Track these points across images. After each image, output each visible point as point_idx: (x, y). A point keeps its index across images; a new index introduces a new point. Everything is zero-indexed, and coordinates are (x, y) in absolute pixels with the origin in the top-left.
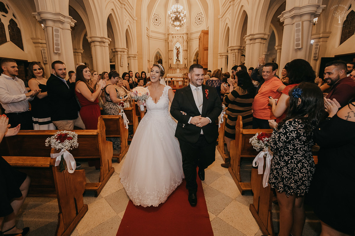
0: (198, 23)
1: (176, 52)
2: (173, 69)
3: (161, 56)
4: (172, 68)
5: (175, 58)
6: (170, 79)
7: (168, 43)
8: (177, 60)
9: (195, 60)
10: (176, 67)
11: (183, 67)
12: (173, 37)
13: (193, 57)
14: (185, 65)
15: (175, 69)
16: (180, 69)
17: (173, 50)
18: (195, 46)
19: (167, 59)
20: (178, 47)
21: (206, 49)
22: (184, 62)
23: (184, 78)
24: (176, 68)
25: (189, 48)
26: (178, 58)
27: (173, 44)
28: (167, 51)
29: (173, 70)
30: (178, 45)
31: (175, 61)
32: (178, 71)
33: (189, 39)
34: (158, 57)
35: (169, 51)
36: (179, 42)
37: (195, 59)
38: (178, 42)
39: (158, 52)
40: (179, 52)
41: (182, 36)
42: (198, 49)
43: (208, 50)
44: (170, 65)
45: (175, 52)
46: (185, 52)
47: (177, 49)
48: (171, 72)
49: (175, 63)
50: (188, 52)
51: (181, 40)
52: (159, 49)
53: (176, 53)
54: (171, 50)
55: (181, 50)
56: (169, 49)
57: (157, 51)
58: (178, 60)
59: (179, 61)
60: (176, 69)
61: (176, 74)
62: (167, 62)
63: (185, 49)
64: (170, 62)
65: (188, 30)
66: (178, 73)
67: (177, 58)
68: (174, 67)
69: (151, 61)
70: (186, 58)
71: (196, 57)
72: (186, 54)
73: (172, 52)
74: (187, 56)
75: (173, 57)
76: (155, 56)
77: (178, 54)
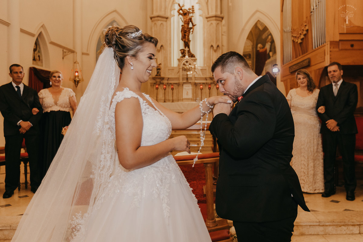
1: (181, 23)
2: (169, 84)
4: (165, 82)
5: (177, 44)
8: (183, 53)
9: (249, 55)
10: (178, 79)
11: (206, 79)
15: (175, 87)
16: (196, 84)
17: (167, 15)
24: (181, 81)
26: (187, 44)
29: (169, 89)
30: (187, 1)
31: (175, 54)
32: (187, 91)
35: (155, 20)
40: (191, 25)
45: (177, 22)
46: (214, 22)
47: (185, 15)
48: (160, 96)
49: (175, 63)
52: (115, 11)
53: (181, 28)
54: (162, 14)
55: (198, 19)
56: (155, 14)
57: (108, 20)
58: (186, 51)
59: (192, 56)
60: (178, 84)
61: (180, 103)
63: (212, 14)
66: (188, 99)
67: (182, 46)
68: (173, 78)
69: (83, 54)
70: (218, 46)
71: (253, 46)
72: (217, 30)
73: (164, 23)
74: (220, 38)
75: (170, 40)
76: (100, 38)
77: (186, 32)
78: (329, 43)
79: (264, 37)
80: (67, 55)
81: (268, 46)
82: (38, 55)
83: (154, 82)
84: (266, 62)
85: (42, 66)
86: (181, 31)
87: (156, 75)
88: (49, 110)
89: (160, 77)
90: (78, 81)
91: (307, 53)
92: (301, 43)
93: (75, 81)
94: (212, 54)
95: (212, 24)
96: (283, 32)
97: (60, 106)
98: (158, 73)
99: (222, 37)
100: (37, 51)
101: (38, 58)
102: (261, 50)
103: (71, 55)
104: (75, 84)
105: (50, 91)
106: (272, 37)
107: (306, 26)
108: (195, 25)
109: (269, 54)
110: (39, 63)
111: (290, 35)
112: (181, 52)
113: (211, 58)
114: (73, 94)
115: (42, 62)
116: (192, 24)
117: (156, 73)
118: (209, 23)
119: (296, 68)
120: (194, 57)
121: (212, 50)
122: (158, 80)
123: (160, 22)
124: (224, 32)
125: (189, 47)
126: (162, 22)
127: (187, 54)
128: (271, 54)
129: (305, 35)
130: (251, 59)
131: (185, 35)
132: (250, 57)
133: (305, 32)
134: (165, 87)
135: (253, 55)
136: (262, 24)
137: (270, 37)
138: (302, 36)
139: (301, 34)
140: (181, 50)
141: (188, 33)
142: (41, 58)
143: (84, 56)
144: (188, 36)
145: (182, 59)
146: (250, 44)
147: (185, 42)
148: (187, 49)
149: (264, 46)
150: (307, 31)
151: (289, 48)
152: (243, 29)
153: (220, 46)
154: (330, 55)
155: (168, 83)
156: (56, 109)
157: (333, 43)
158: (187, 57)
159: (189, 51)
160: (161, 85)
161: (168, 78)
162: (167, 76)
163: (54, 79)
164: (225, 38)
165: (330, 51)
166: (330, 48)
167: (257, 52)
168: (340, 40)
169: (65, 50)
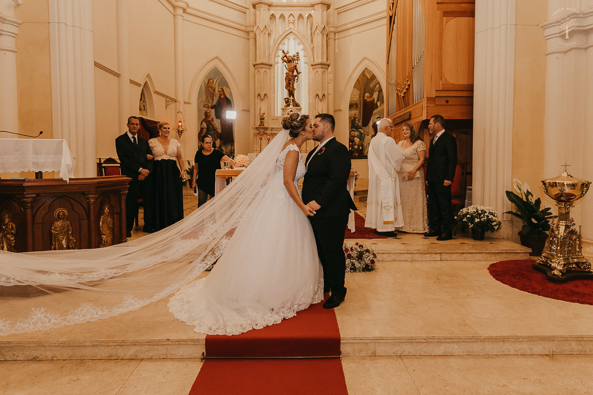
1: (286, 71)
2: (273, 134)
3: (228, 86)
4: (269, 132)
5: (281, 93)
7: (255, 36)
8: (287, 102)
9: (356, 105)
12: (273, 15)
13: (349, 92)
17: (271, 62)
19: (251, 96)
20: (291, 54)
26: (291, 93)
27: (272, 42)
28: (251, 67)
30: (292, 47)
31: (280, 104)
34: (214, 90)
35: (258, 67)
36: (297, 37)
37: (357, 98)
38: (291, 37)
39: (216, 72)
40: (295, 73)
41: (305, 14)
44: (262, 119)
45: (281, 70)
46: (320, 70)
47: (289, 61)
49: (278, 112)
50: (332, 72)
51: (303, 27)
52: (217, 58)
53: (285, 75)
54: (265, 61)
55: (303, 66)
56: (258, 61)
57: (210, 67)
58: (291, 100)
59: (297, 105)
62: (251, 107)
63: (318, 61)
67: (286, 95)
68: (277, 128)
69: (185, 103)
70: (324, 95)
71: (360, 94)
72: (323, 79)
73: (268, 70)
74: (326, 86)
75: (274, 88)
76: (201, 86)
77: (291, 80)
78: (426, 99)
79: (371, 85)
80: (170, 104)
81: (375, 96)
82: (143, 105)
83: (258, 132)
84: (374, 112)
85: (147, 116)
86: (286, 79)
87: (260, 125)
88: (160, 159)
89: (263, 127)
90: (182, 131)
91: (408, 107)
92: (403, 97)
93: (179, 131)
94: (317, 104)
95: (317, 71)
96: (388, 83)
97: (169, 155)
98: (261, 123)
99: (328, 86)
100: (142, 100)
101: (143, 108)
102: (368, 100)
103: (173, 105)
104: (179, 134)
105: (159, 141)
106: (380, 86)
107: (408, 81)
108: (300, 73)
109: (377, 103)
110: (144, 113)
111: (394, 88)
112: (285, 101)
113: (317, 108)
114: (179, 145)
115: (147, 112)
116: (297, 71)
117: (259, 123)
118: (315, 71)
119: (399, 120)
120: (299, 106)
121: (317, 99)
122: (262, 130)
123: (263, 70)
124: (330, 80)
125: (293, 97)
126: (265, 70)
127: (291, 103)
128: (379, 103)
129: (407, 89)
130: (358, 109)
131: (289, 83)
132: (357, 107)
133: (407, 87)
134: (269, 137)
135: (360, 104)
136: (370, 72)
137: (378, 85)
138: (405, 91)
139: (403, 88)
140: (285, 99)
141: (292, 81)
142: (145, 108)
143: (186, 105)
144: (293, 85)
145: (286, 108)
146: (357, 92)
147: (289, 90)
148: (291, 98)
149: (372, 95)
150: (409, 85)
151: (393, 100)
152: (350, 77)
153: (326, 94)
154: (427, 110)
155: (271, 134)
156: (166, 157)
157: (429, 99)
158: (291, 106)
159: (294, 100)
160: (265, 135)
161: (272, 128)
162: (271, 126)
163: (164, 130)
164: (331, 86)
165: (427, 107)
166: (427, 103)
167: (365, 101)
168: (436, 96)
169: (167, 100)
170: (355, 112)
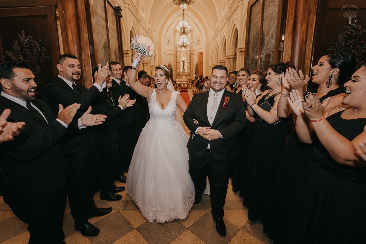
0: (198, 43)
1: (183, 63)
3: (171, 66)
4: (180, 75)
5: (182, 68)
6: (179, 83)
7: (177, 57)
11: (187, 74)
12: (180, 53)
13: (194, 67)
14: (189, 73)
15: (182, 76)
16: (185, 76)
18: (196, 60)
19: (176, 68)
20: (183, 60)
21: (202, 63)
22: (188, 70)
23: (188, 82)
25: (191, 61)
26: (184, 68)
27: (180, 58)
28: (176, 63)
29: (180, 77)
30: (184, 59)
32: (184, 77)
33: (191, 54)
35: (177, 63)
37: (196, 68)
38: (184, 57)
41: (186, 52)
42: (197, 62)
43: (203, 64)
44: (178, 73)
45: (182, 63)
46: (189, 63)
47: (183, 61)
48: (179, 78)
50: (191, 63)
51: (186, 55)
52: (170, 61)
54: (179, 62)
55: (186, 62)
56: (177, 62)
57: (168, 63)
58: (183, 69)
59: (185, 70)
61: (183, 79)
62: (176, 71)
63: (189, 61)
64: (178, 70)
65: (191, 48)
67: (183, 68)
74: (190, 66)
77: (183, 65)
108: (185, 64)
170: (196, 71)
